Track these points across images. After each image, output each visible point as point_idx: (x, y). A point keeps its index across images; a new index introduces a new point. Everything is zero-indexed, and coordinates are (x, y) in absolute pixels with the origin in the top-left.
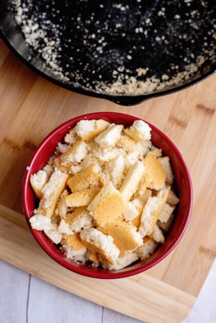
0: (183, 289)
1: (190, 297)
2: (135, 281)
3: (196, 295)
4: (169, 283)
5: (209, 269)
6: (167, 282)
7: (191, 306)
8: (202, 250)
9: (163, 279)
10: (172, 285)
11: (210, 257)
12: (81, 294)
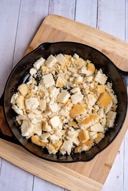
0: (98, 181)
1: (101, 185)
2: (78, 178)
3: (103, 184)
4: (92, 179)
5: (109, 173)
6: (91, 178)
7: (101, 188)
8: (106, 165)
9: (89, 177)
10: (93, 179)
11: (109, 168)
12: (55, 183)
